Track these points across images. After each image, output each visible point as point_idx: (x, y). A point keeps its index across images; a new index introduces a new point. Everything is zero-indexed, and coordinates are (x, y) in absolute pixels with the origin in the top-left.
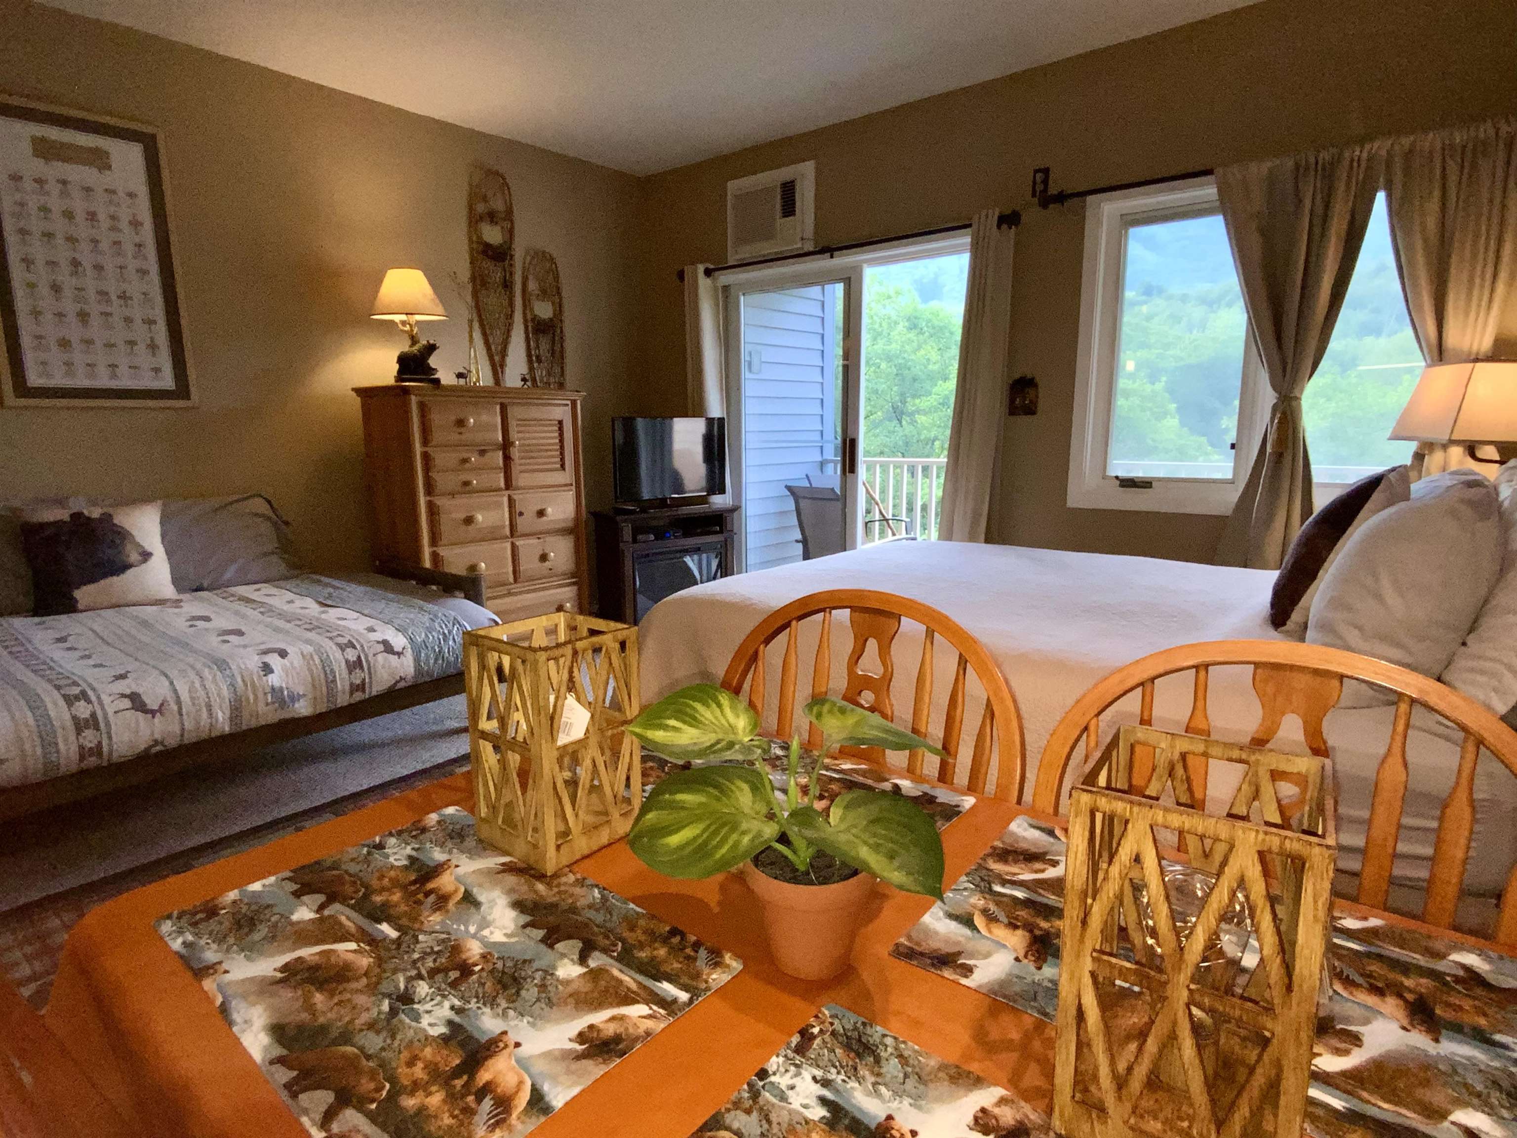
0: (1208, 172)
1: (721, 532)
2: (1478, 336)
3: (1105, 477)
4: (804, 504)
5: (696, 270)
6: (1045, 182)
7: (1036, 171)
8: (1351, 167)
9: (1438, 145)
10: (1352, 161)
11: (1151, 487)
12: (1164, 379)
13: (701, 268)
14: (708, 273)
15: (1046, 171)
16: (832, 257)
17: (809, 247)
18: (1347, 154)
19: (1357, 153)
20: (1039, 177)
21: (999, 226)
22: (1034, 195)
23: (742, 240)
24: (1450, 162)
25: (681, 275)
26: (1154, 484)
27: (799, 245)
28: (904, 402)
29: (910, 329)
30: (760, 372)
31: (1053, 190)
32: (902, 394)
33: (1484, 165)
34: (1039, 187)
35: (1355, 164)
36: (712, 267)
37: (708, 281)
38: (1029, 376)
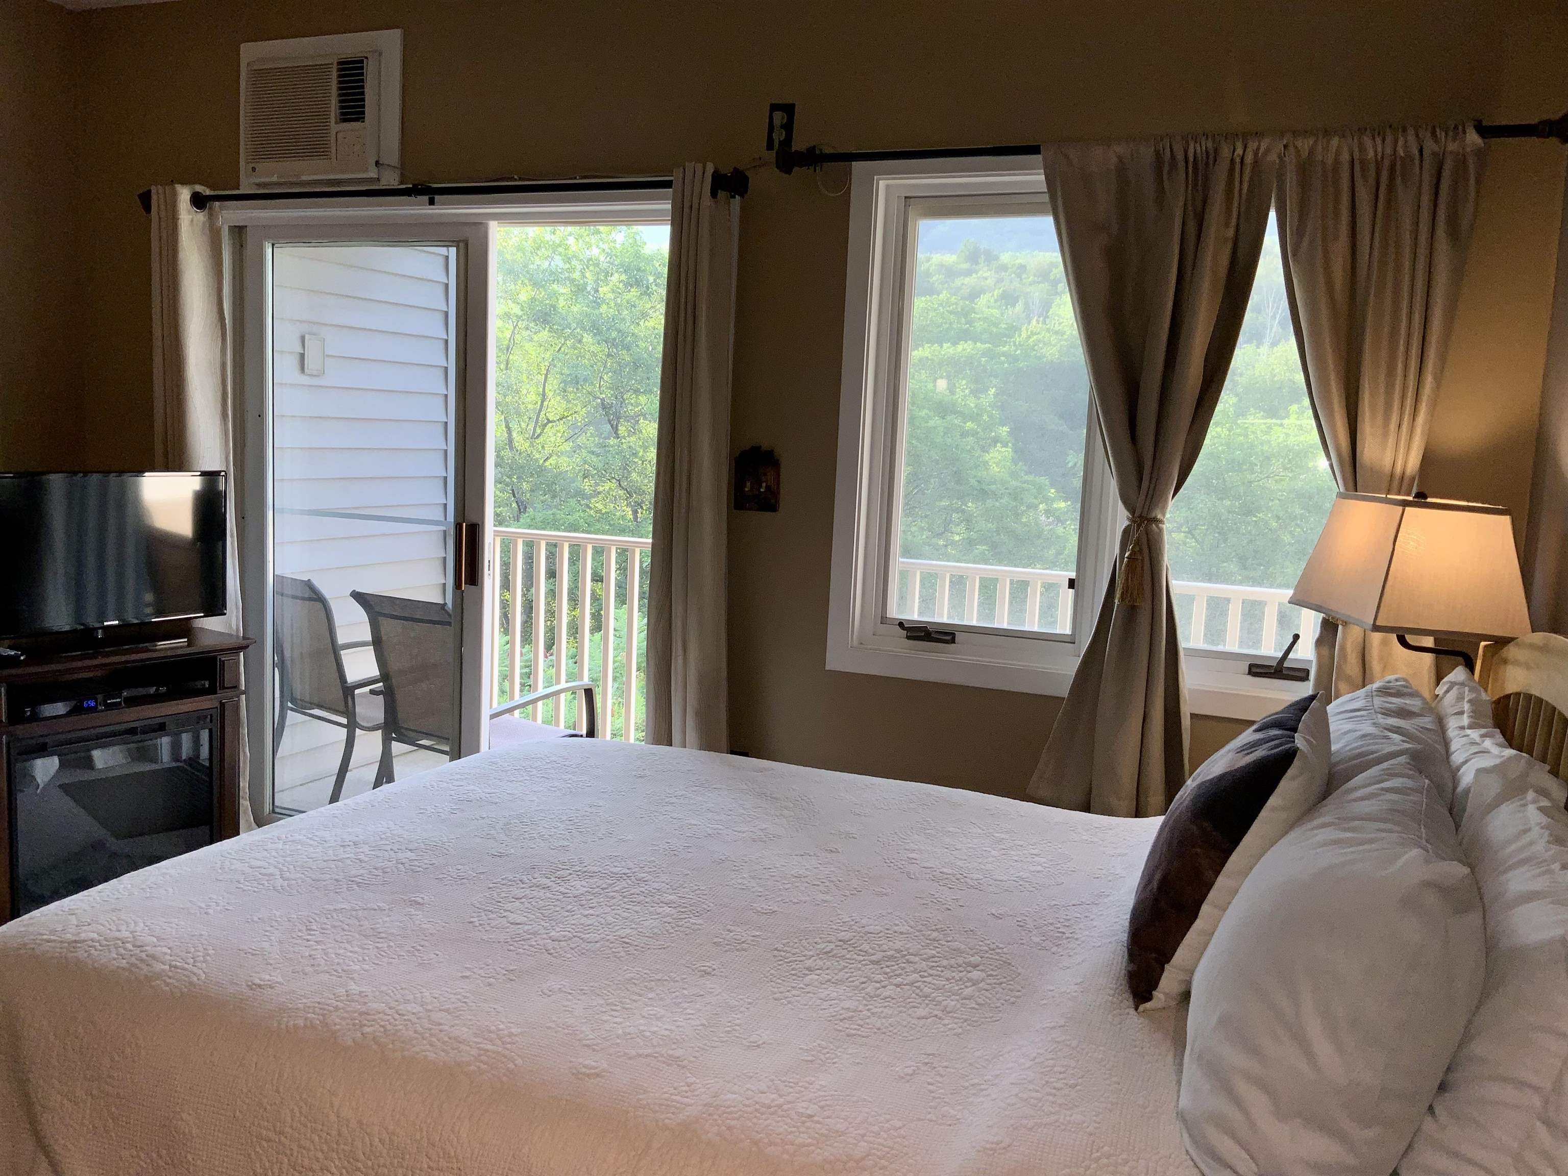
0: (1034, 150)
1: (212, 691)
2: (1402, 451)
3: (884, 620)
4: (389, 627)
5: (175, 196)
6: (788, 127)
7: (774, 108)
8: (1231, 170)
9: (1345, 157)
10: (1232, 161)
11: (953, 641)
12: (992, 391)
13: (184, 194)
14: (198, 201)
15: (789, 109)
16: (432, 202)
17: (391, 180)
18: (1225, 152)
19: (1239, 151)
20: (779, 117)
21: (714, 194)
22: (770, 147)
23: (262, 153)
24: (1359, 183)
25: (145, 199)
26: (959, 637)
27: (373, 174)
28: (620, 397)
29: (628, 285)
30: (321, 374)
31: (799, 144)
32: (615, 387)
33: (1405, 198)
34: (779, 136)
35: (1238, 167)
36: (208, 192)
37: (201, 217)
38: (765, 446)
